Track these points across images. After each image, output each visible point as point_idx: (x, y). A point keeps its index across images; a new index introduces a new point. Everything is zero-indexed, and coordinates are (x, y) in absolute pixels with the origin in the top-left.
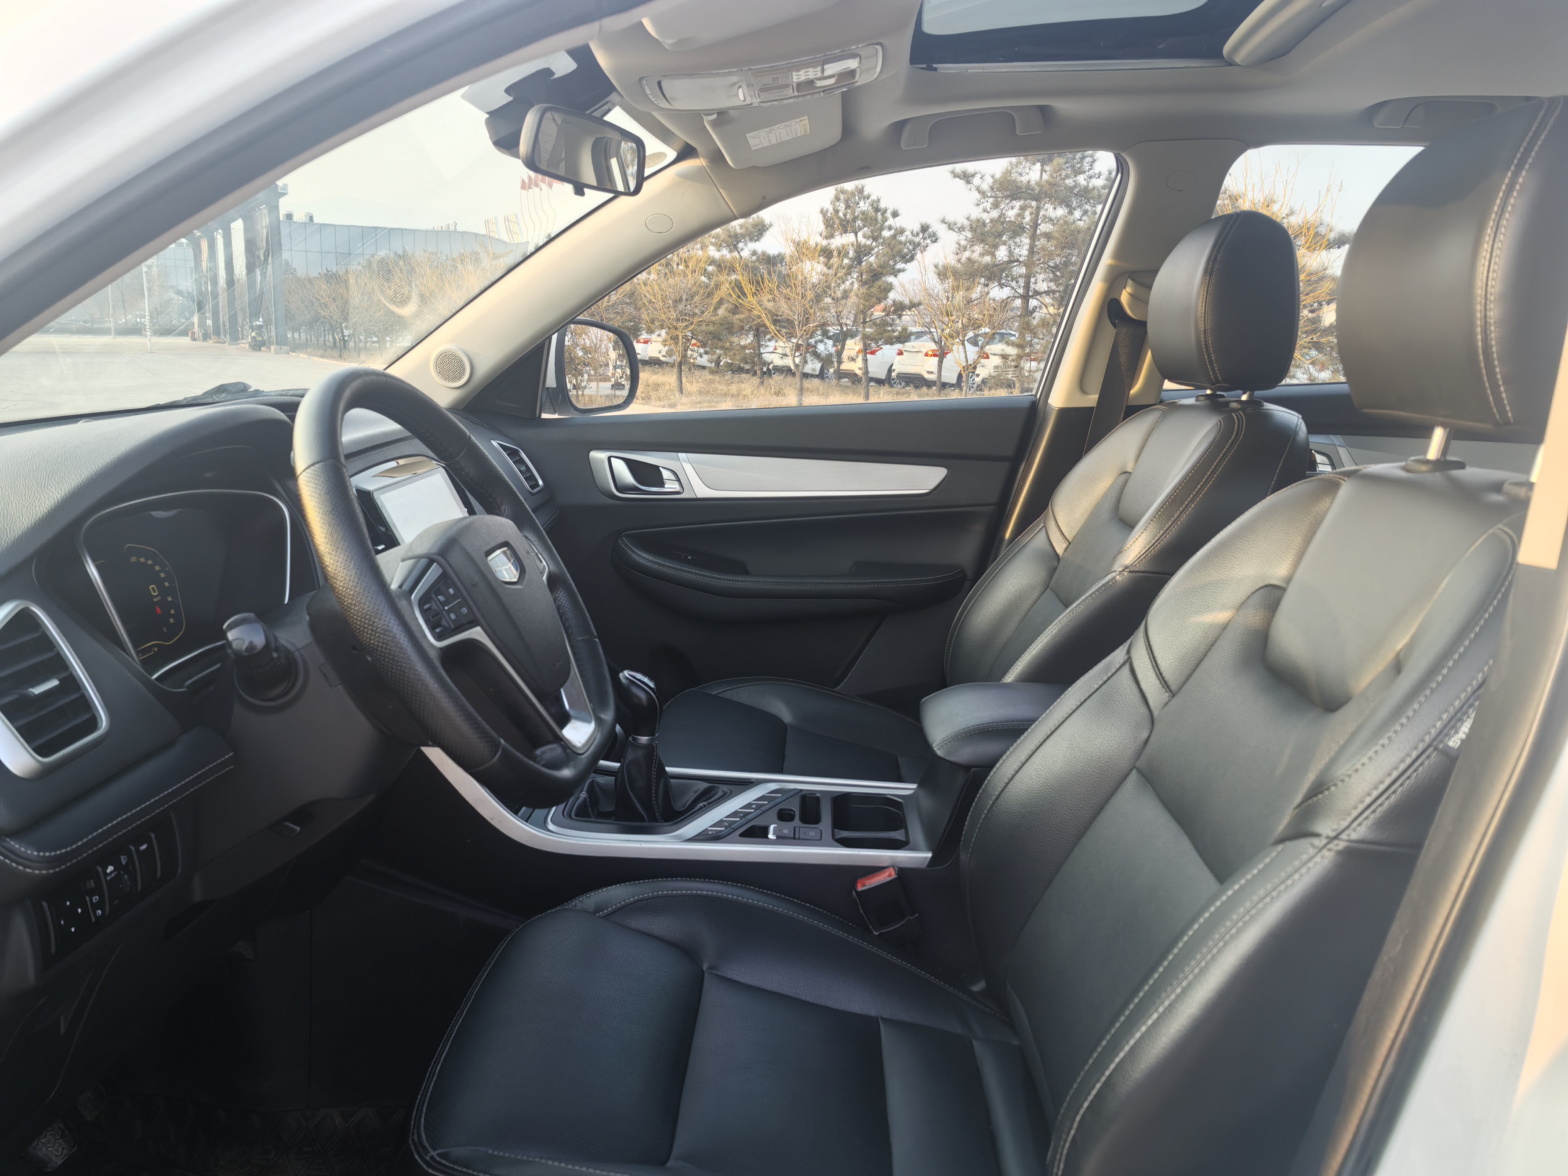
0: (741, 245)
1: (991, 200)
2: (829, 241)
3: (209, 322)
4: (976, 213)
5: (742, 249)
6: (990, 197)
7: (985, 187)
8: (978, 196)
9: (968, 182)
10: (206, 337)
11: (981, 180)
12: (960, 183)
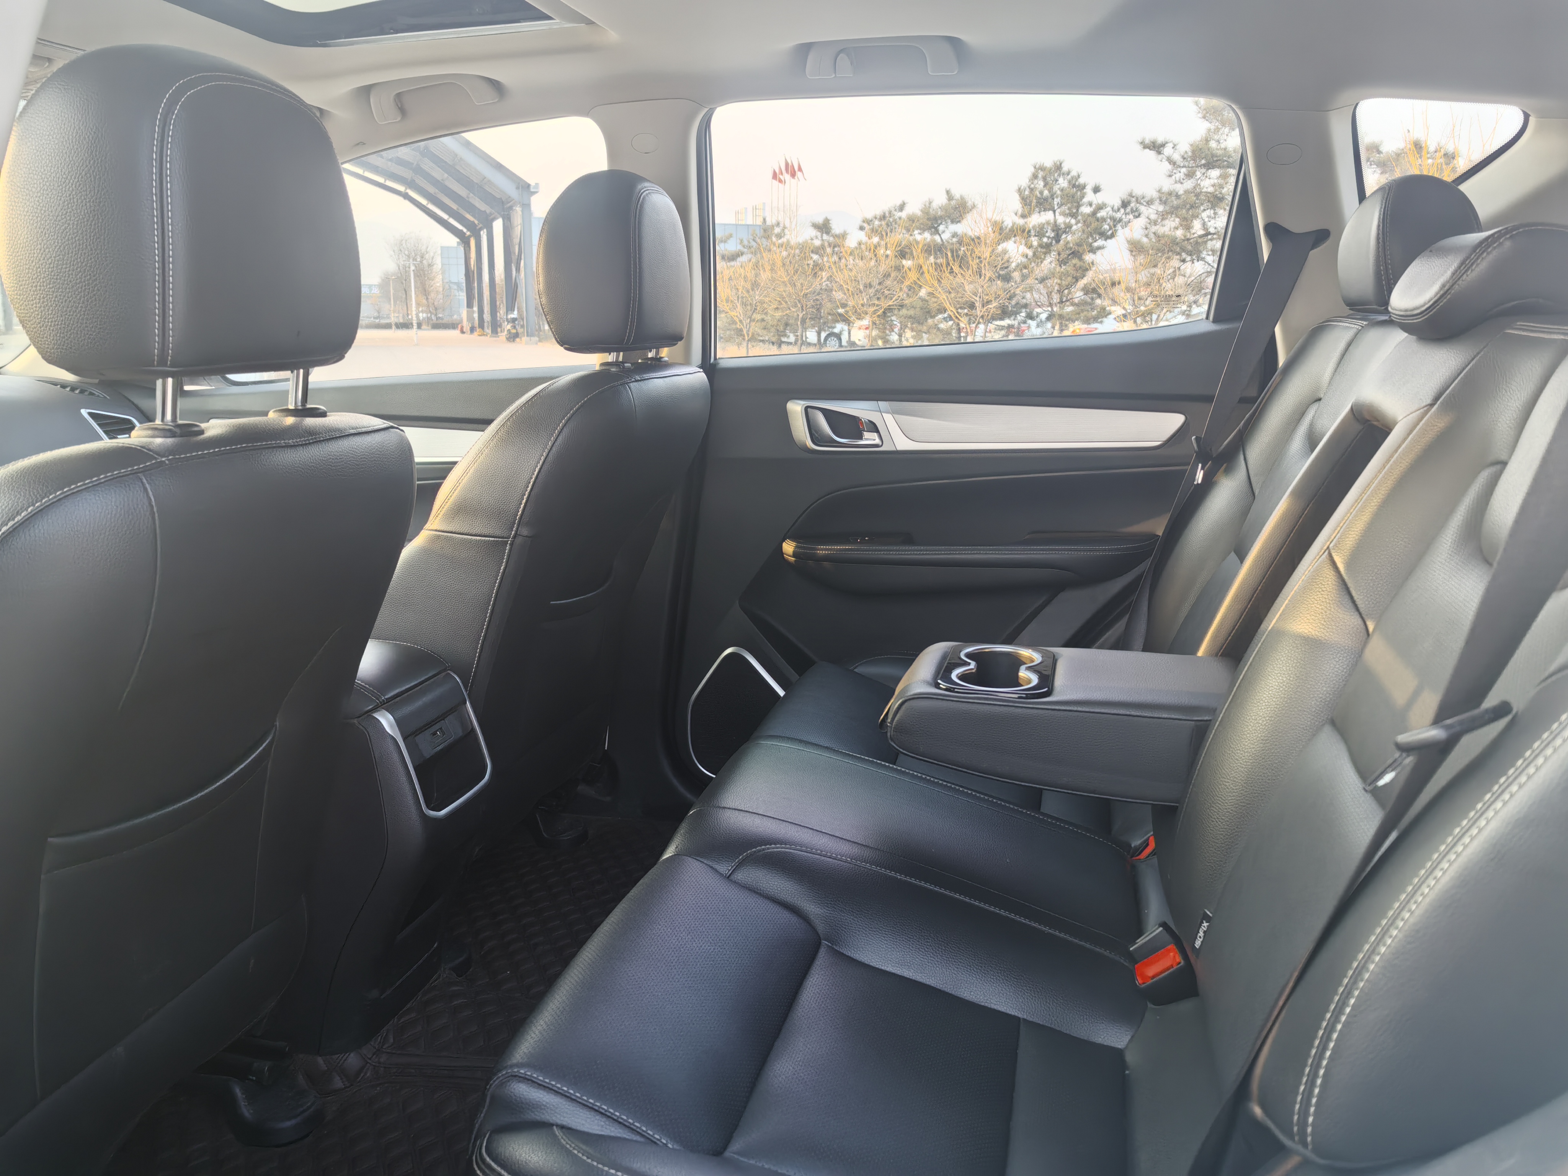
0: (941, 228)
1: (1184, 170)
2: (1026, 220)
3: (476, 315)
4: (1167, 185)
5: (944, 232)
6: (1183, 167)
7: (1177, 157)
8: (1170, 167)
9: (1159, 153)
10: (472, 330)
11: (1173, 150)
12: (1151, 154)
